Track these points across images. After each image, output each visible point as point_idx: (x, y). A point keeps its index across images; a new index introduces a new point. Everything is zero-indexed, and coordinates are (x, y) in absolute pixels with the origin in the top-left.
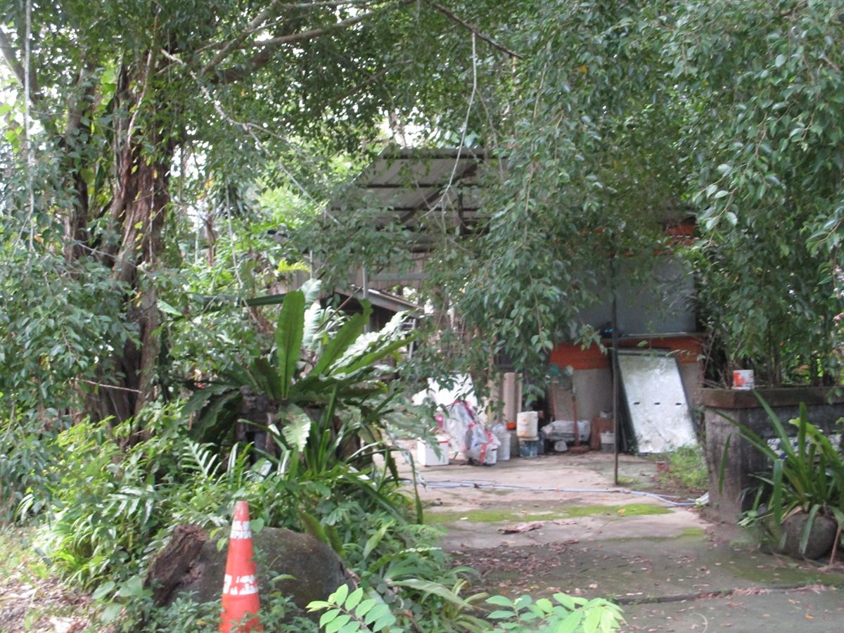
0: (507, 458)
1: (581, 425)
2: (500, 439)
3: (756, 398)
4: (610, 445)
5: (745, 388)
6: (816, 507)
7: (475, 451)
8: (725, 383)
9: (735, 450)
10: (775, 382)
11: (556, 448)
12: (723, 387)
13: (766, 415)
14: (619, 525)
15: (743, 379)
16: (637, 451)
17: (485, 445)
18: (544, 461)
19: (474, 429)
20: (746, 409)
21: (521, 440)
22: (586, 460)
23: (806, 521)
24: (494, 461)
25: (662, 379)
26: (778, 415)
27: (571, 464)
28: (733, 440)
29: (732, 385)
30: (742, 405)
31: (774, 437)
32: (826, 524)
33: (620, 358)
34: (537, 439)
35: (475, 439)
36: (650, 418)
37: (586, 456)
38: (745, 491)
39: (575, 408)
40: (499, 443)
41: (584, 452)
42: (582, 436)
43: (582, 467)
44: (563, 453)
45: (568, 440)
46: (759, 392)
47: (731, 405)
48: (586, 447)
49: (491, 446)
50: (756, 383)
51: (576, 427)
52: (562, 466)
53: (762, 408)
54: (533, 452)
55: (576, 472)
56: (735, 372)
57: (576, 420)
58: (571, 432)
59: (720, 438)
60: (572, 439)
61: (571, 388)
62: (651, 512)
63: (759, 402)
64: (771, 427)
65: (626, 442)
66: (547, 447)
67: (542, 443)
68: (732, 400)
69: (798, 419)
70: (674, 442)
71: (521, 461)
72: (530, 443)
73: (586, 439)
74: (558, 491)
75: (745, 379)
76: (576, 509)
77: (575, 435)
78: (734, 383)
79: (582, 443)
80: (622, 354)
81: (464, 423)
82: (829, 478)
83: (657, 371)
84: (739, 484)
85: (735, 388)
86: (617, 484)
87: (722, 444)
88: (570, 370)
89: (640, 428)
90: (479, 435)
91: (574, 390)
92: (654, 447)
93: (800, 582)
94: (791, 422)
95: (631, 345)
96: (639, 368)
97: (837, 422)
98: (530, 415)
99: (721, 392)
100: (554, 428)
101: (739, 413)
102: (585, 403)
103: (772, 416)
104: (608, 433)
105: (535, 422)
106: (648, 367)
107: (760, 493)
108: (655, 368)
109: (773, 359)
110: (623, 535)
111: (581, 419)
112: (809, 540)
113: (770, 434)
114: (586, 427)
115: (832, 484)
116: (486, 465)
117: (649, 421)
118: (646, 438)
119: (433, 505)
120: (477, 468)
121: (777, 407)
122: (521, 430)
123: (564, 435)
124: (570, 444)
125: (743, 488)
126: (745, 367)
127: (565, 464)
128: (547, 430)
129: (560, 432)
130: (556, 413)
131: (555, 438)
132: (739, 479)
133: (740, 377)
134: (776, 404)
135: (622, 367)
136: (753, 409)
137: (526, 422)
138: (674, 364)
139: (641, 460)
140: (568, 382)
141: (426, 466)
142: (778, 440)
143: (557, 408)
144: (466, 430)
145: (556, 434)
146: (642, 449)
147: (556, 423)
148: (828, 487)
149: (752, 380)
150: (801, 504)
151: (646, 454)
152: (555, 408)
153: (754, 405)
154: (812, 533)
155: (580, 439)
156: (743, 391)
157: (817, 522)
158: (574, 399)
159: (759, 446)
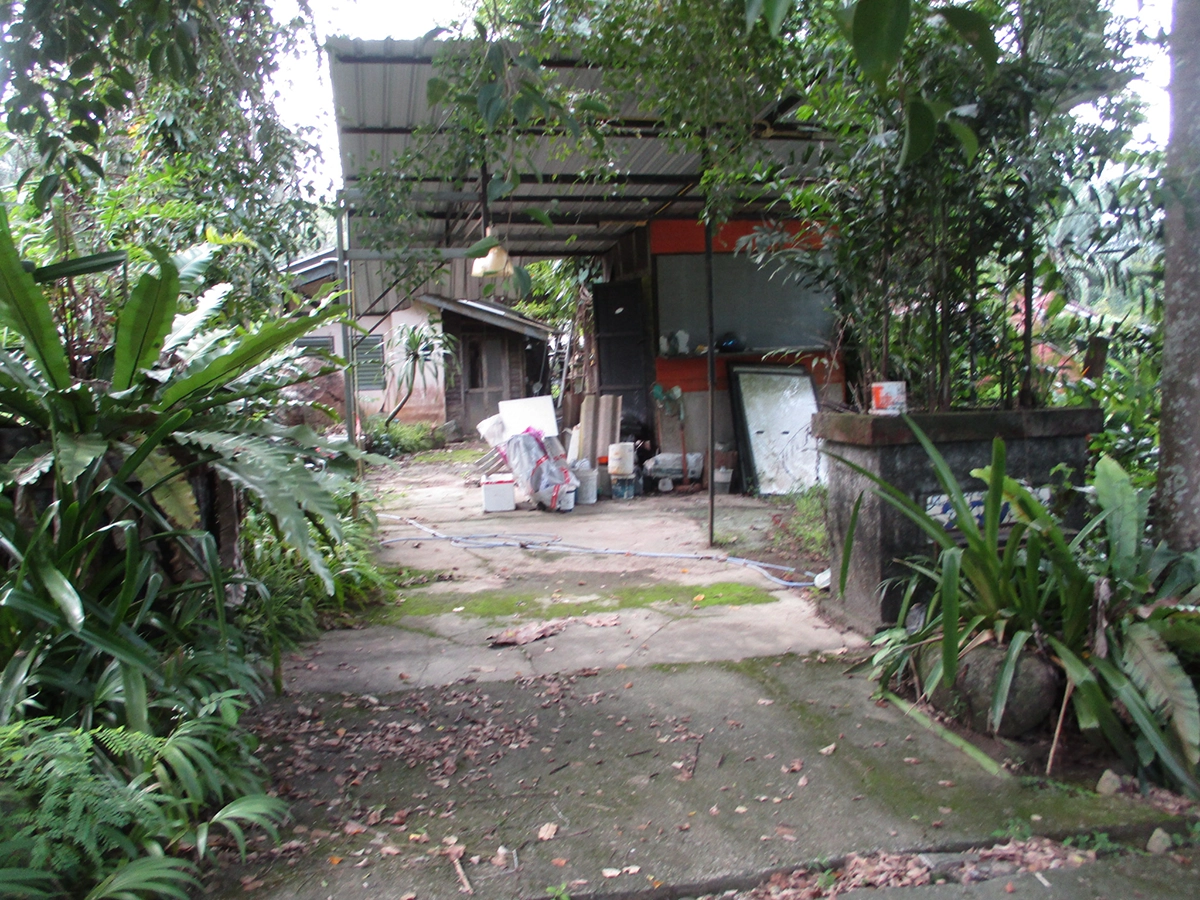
0: (593, 500)
1: (692, 458)
2: (578, 478)
3: (910, 429)
4: (723, 484)
5: (891, 411)
6: (1021, 637)
7: (545, 494)
8: (858, 404)
9: (872, 514)
10: (940, 402)
11: (660, 486)
12: (856, 410)
13: (926, 457)
14: (684, 628)
15: (887, 397)
16: (758, 492)
17: (558, 486)
18: (638, 506)
19: (544, 467)
20: (892, 447)
21: (613, 477)
22: (690, 504)
23: (1002, 664)
24: (571, 505)
25: (792, 402)
26: (945, 456)
27: (669, 510)
28: (868, 497)
29: (869, 407)
30: (886, 438)
31: (938, 492)
32: (1040, 673)
33: (742, 377)
34: (633, 476)
35: (545, 479)
36: (776, 450)
37: (694, 497)
38: (887, 582)
39: (683, 438)
40: (578, 483)
41: (692, 493)
42: (693, 472)
43: (680, 514)
44: (667, 493)
45: (675, 476)
46: (915, 419)
47: (867, 441)
48: (697, 485)
49: (565, 488)
50: (909, 405)
51: (684, 461)
52: (656, 513)
53: (919, 445)
54: (628, 492)
55: (670, 522)
56: (874, 385)
57: (685, 453)
58: (678, 467)
59: (849, 492)
60: (680, 476)
61: (679, 413)
62: (743, 600)
63: (914, 436)
64: (934, 476)
65: (744, 480)
66: (648, 487)
67: (641, 481)
68: (868, 432)
69: (988, 469)
70: (805, 480)
71: (610, 505)
72: (623, 482)
73: (697, 475)
74: (629, 555)
75: (890, 397)
76: (634, 592)
77: (683, 471)
78: (873, 403)
79: (692, 481)
80: (744, 372)
81: (530, 458)
82: (1043, 577)
83: (787, 393)
84: (878, 569)
85: (874, 412)
86: (713, 544)
87: (850, 501)
88: (677, 392)
89: (762, 462)
90: (551, 473)
91: (682, 416)
92: (780, 487)
93: (998, 833)
94: (975, 473)
95: (754, 361)
96: (765, 389)
97: (1053, 471)
98: (623, 447)
99: (852, 418)
100: (656, 463)
101: (879, 453)
102: (699, 431)
103: (937, 460)
104: (722, 469)
105: (631, 457)
106: (777, 388)
107: (912, 589)
108: (785, 389)
109: (938, 367)
110: (678, 657)
111: (692, 452)
112: (1007, 705)
113: (930, 487)
114: (697, 461)
115: (1048, 587)
116: (560, 511)
117: (774, 454)
118: (770, 474)
119: (441, 579)
120: (548, 516)
121: (945, 443)
122: (613, 466)
123: (669, 471)
124: (676, 482)
125: (883, 579)
126: (891, 377)
127: (662, 510)
128: (649, 464)
129: (664, 468)
130: (662, 444)
131: (659, 475)
132: (877, 560)
133: (883, 394)
134: (942, 438)
135: (743, 388)
136: (904, 447)
137: (620, 456)
138: (809, 384)
139: (761, 504)
140: (675, 405)
141: (486, 512)
142: (944, 498)
143: (663, 438)
144: (532, 467)
145: (659, 470)
146: (764, 490)
147: (659, 457)
148: (1041, 592)
149: (903, 399)
150: (988, 625)
151: (767, 496)
152: (661, 437)
153: (906, 441)
154: (1013, 690)
155: (690, 476)
156: (886, 418)
157: (1023, 670)
158: (682, 427)
159: (911, 514)
